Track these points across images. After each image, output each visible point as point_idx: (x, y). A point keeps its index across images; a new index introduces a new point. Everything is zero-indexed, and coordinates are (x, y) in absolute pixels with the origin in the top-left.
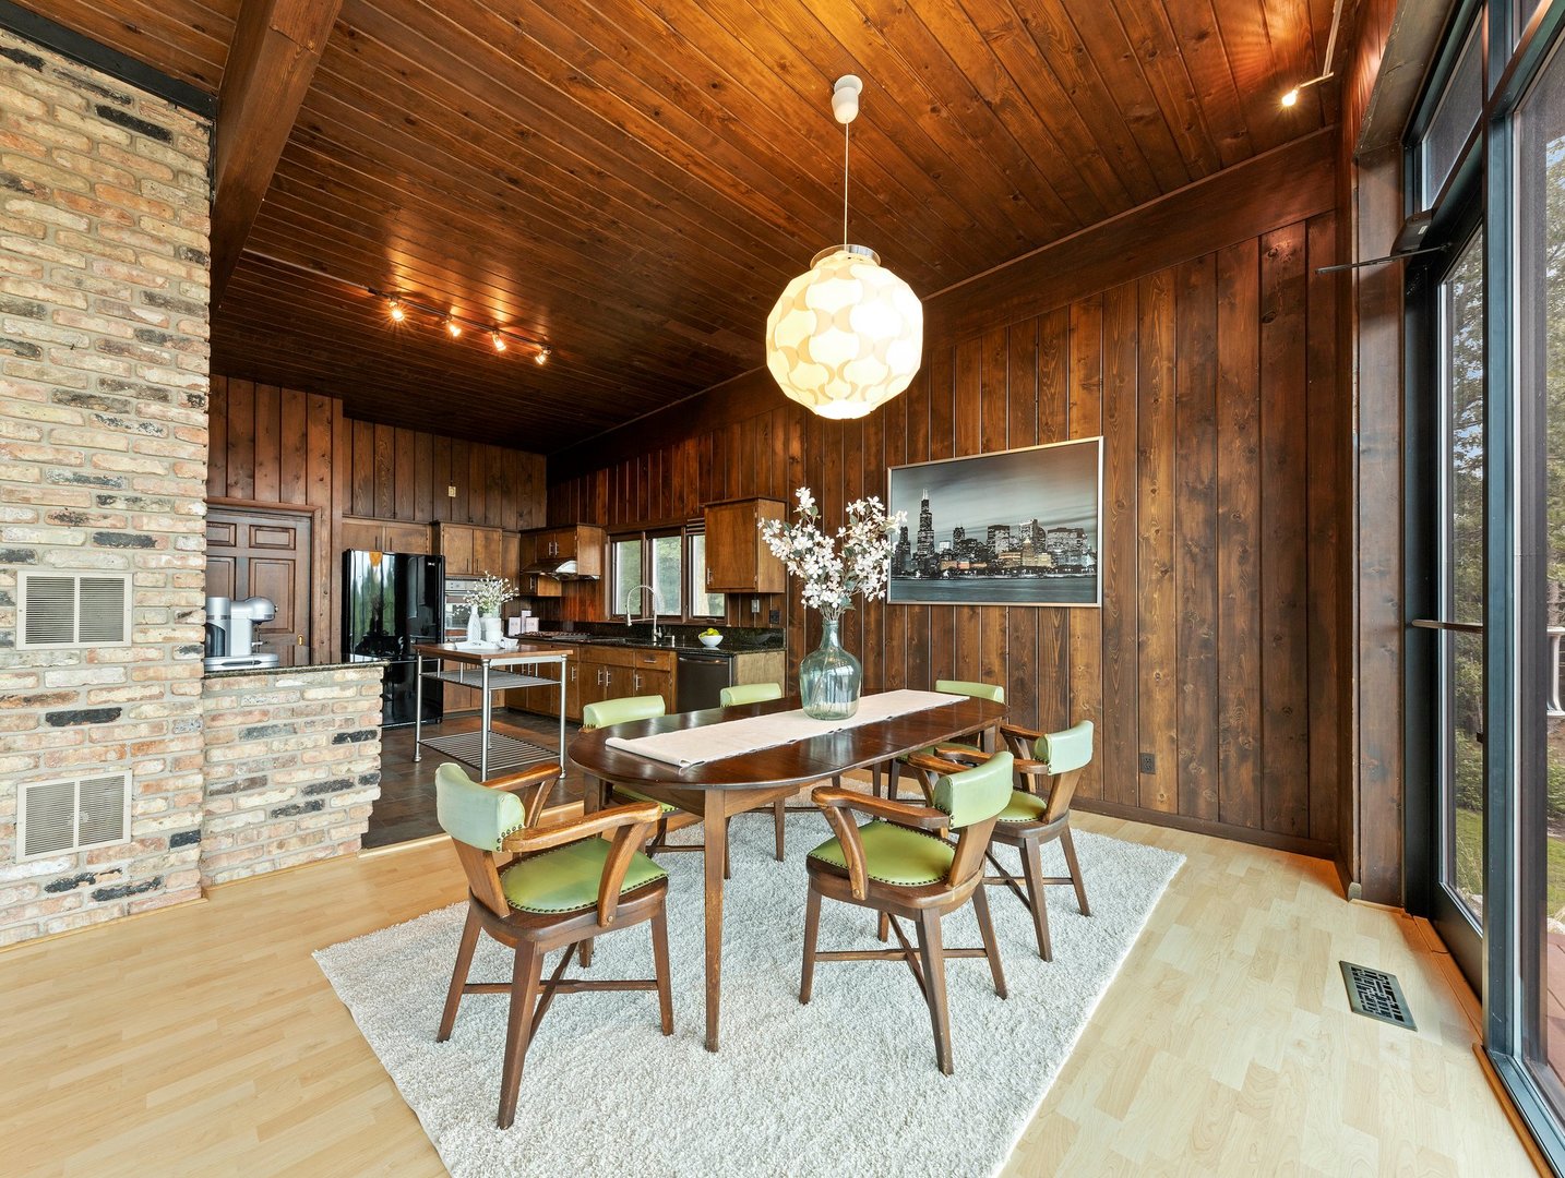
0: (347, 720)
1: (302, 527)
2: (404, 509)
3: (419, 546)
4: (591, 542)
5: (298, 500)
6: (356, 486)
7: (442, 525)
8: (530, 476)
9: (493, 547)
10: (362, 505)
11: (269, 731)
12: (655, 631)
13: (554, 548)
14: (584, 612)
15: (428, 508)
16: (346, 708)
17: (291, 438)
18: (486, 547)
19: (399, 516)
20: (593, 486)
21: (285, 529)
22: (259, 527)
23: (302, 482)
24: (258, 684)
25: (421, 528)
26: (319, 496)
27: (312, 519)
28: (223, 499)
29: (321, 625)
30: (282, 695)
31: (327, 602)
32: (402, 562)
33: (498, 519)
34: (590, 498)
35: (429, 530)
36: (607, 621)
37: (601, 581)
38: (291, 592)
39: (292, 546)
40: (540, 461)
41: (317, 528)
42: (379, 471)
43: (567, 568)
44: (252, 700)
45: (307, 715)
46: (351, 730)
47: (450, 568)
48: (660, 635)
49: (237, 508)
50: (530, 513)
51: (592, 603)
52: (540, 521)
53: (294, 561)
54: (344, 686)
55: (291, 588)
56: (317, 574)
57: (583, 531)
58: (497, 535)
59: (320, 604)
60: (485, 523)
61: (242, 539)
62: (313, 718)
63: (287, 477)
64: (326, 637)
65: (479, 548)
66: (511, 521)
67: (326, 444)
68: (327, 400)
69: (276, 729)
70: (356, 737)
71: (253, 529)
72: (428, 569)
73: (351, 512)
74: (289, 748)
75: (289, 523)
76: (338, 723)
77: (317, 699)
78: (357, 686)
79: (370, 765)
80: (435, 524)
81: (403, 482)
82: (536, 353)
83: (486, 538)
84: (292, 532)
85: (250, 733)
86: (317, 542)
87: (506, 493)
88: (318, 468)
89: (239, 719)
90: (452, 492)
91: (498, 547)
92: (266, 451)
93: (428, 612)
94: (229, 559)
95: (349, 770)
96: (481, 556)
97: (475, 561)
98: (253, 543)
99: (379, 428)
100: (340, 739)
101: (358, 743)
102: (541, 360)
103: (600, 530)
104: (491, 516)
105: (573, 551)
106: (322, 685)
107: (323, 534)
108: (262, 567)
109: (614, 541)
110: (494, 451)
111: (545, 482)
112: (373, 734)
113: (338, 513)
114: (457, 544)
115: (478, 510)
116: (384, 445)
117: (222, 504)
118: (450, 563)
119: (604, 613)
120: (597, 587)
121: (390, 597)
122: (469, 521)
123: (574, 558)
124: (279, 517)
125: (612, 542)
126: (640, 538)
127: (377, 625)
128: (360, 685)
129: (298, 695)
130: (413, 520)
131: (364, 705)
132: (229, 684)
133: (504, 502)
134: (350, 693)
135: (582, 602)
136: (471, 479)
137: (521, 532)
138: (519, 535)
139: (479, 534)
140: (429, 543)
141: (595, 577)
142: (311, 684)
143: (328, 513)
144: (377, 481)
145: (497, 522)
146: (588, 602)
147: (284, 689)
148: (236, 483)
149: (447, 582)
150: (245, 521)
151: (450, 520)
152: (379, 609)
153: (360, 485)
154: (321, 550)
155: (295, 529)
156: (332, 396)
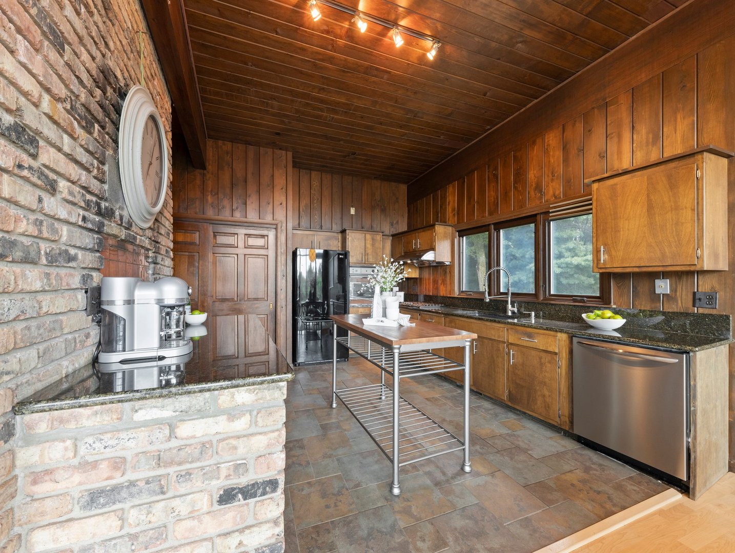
0: (237, 467)
1: (271, 234)
2: (326, 223)
3: (335, 246)
4: (445, 237)
5: (268, 218)
6: (301, 210)
7: (347, 231)
8: (397, 198)
9: (377, 245)
10: (305, 222)
11: (124, 494)
12: (510, 306)
13: (418, 242)
14: (437, 289)
15: (339, 222)
16: (235, 448)
17: (265, 178)
18: (373, 245)
19: (324, 228)
20: (444, 198)
21: (263, 236)
22: (249, 235)
23: (271, 206)
24: (107, 418)
25: (335, 234)
26: (280, 215)
27: (276, 229)
28: (230, 219)
29: (281, 296)
30: (142, 434)
31: (284, 281)
32: (326, 256)
33: (379, 227)
34: (441, 207)
35: (340, 236)
36: (456, 296)
37: (451, 266)
38: (266, 275)
39: (266, 247)
40: (404, 188)
41: (279, 234)
42: (313, 201)
43: (428, 256)
44: (97, 445)
45: (180, 464)
46: (243, 481)
47: (352, 259)
48: (516, 310)
49: (237, 224)
50: (397, 222)
51: (444, 281)
52: (403, 227)
53: (267, 255)
54: (232, 414)
55: (266, 273)
56: (279, 264)
57: (439, 229)
58: (379, 237)
59: (281, 283)
60: (371, 230)
61: (241, 244)
62: (188, 466)
63: (263, 203)
64: (284, 304)
65: (369, 246)
66: (387, 229)
67: (283, 182)
68: (284, 152)
69: (134, 490)
70: (249, 492)
71: (246, 237)
72: (339, 259)
73: (298, 227)
74: (153, 519)
75: (264, 232)
76: (224, 473)
77: (194, 437)
78: (250, 412)
79: (269, 533)
80: (343, 232)
81: (326, 208)
82: (429, 50)
83: (373, 239)
84: (266, 238)
85: (94, 498)
86: (279, 243)
87: (384, 210)
88: (279, 197)
89: (77, 478)
90: (353, 211)
91: (379, 245)
92: (252, 188)
93: (340, 287)
94: (234, 255)
95: (240, 543)
96: (370, 251)
97: (366, 254)
98: (246, 246)
99: (314, 173)
100: (227, 497)
101: (252, 501)
102: (431, 55)
103: (450, 228)
104: (375, 226)
105: (432, 243)
106: (202, 414)
107: (282, 238)
108: (251, 260)
109: (461, 236)
110: (377, 183)
111: (406, 202)
112: (273, 484)
113: (290, 226)
114: (356, 243)
115: (367, 223)
116: (316, 183)
117: (230, 221)
118: (352, 256)
119: (454, 290)
120: (448, 271)
121: (320, 279)
122: (362, 229)
123: (433, 249)
124: (260, 229)
125: (459, 236)
126: (488, 230)
127: (313, 296)
128: (254, 411)
129: (167, 432)
130: (331, 230)
131: (259, 443)
132: (61, 421)
133: (382, 217)
134: (241, 424)
135: (435, 282)
136: (363, 203)
137: (393, 236)
138: (391, 238)
139: (368, 236)
140: (340, 245)
141: (447, 263)
142: (186, 415)
143: (284, 225)
144: (312, 207)
145: (378, 229)
146: (440, 282)
147: (145, 424)
148: (237, 208)
149: (350, 268)
150: (242, 231)
151: (352, 229)
152: (314, 286)
153: (303, 209)
154: (281, 249)
155: (268, 236)
156: (287, 150)
